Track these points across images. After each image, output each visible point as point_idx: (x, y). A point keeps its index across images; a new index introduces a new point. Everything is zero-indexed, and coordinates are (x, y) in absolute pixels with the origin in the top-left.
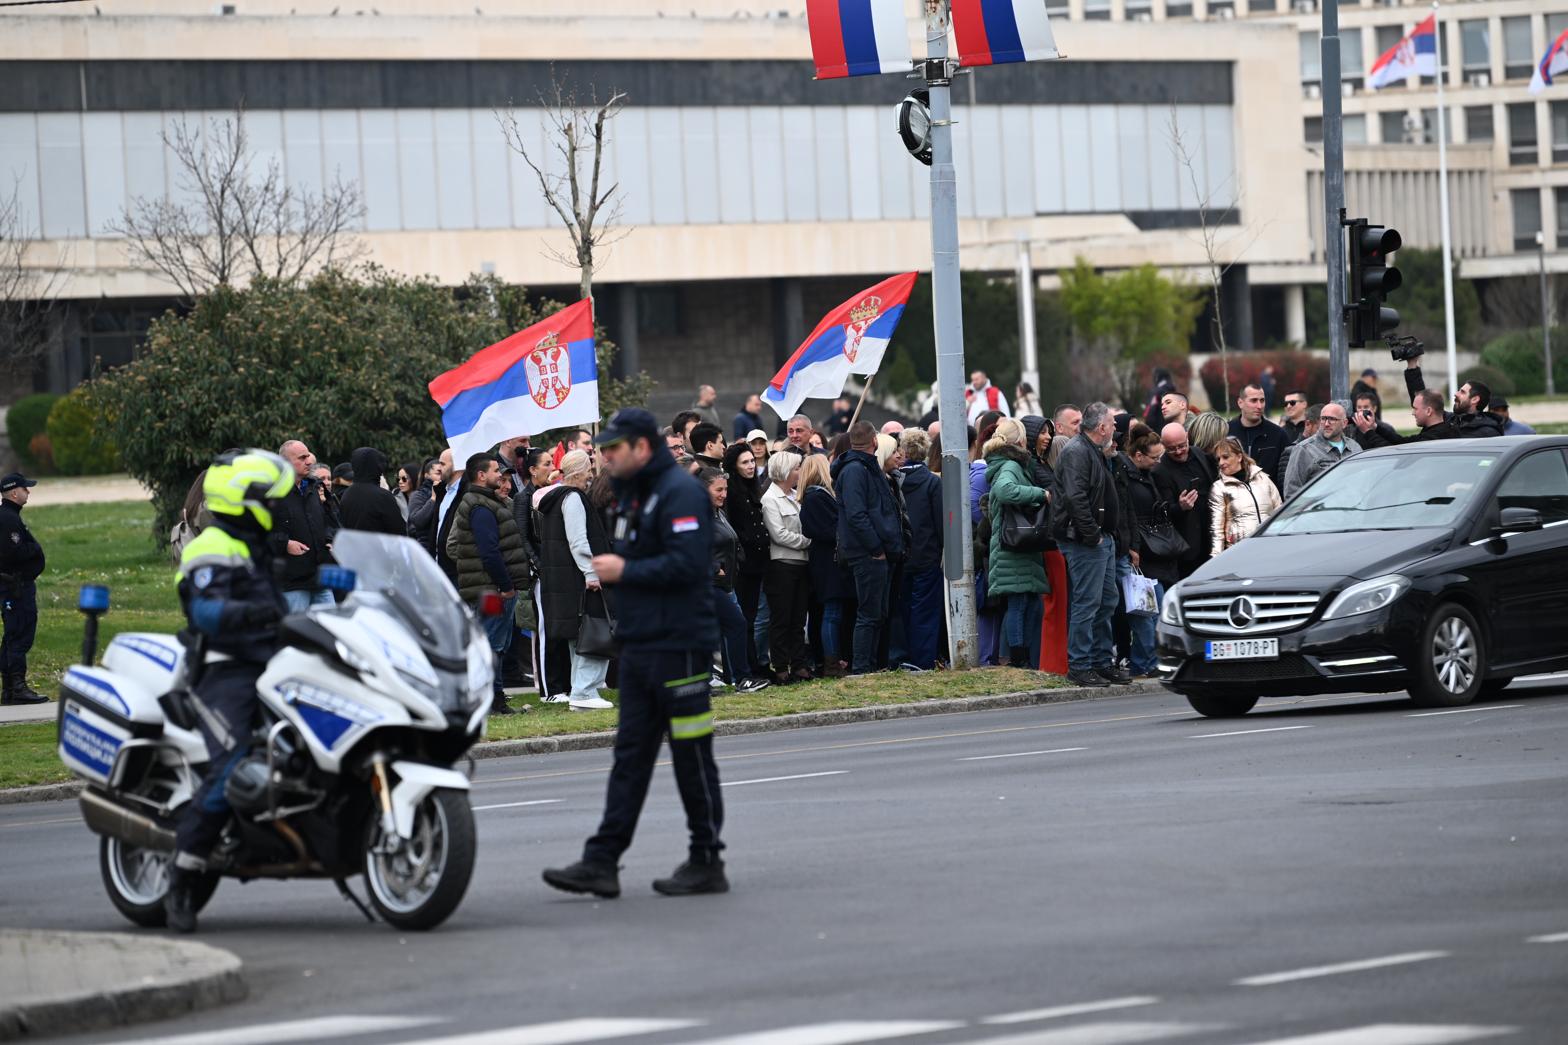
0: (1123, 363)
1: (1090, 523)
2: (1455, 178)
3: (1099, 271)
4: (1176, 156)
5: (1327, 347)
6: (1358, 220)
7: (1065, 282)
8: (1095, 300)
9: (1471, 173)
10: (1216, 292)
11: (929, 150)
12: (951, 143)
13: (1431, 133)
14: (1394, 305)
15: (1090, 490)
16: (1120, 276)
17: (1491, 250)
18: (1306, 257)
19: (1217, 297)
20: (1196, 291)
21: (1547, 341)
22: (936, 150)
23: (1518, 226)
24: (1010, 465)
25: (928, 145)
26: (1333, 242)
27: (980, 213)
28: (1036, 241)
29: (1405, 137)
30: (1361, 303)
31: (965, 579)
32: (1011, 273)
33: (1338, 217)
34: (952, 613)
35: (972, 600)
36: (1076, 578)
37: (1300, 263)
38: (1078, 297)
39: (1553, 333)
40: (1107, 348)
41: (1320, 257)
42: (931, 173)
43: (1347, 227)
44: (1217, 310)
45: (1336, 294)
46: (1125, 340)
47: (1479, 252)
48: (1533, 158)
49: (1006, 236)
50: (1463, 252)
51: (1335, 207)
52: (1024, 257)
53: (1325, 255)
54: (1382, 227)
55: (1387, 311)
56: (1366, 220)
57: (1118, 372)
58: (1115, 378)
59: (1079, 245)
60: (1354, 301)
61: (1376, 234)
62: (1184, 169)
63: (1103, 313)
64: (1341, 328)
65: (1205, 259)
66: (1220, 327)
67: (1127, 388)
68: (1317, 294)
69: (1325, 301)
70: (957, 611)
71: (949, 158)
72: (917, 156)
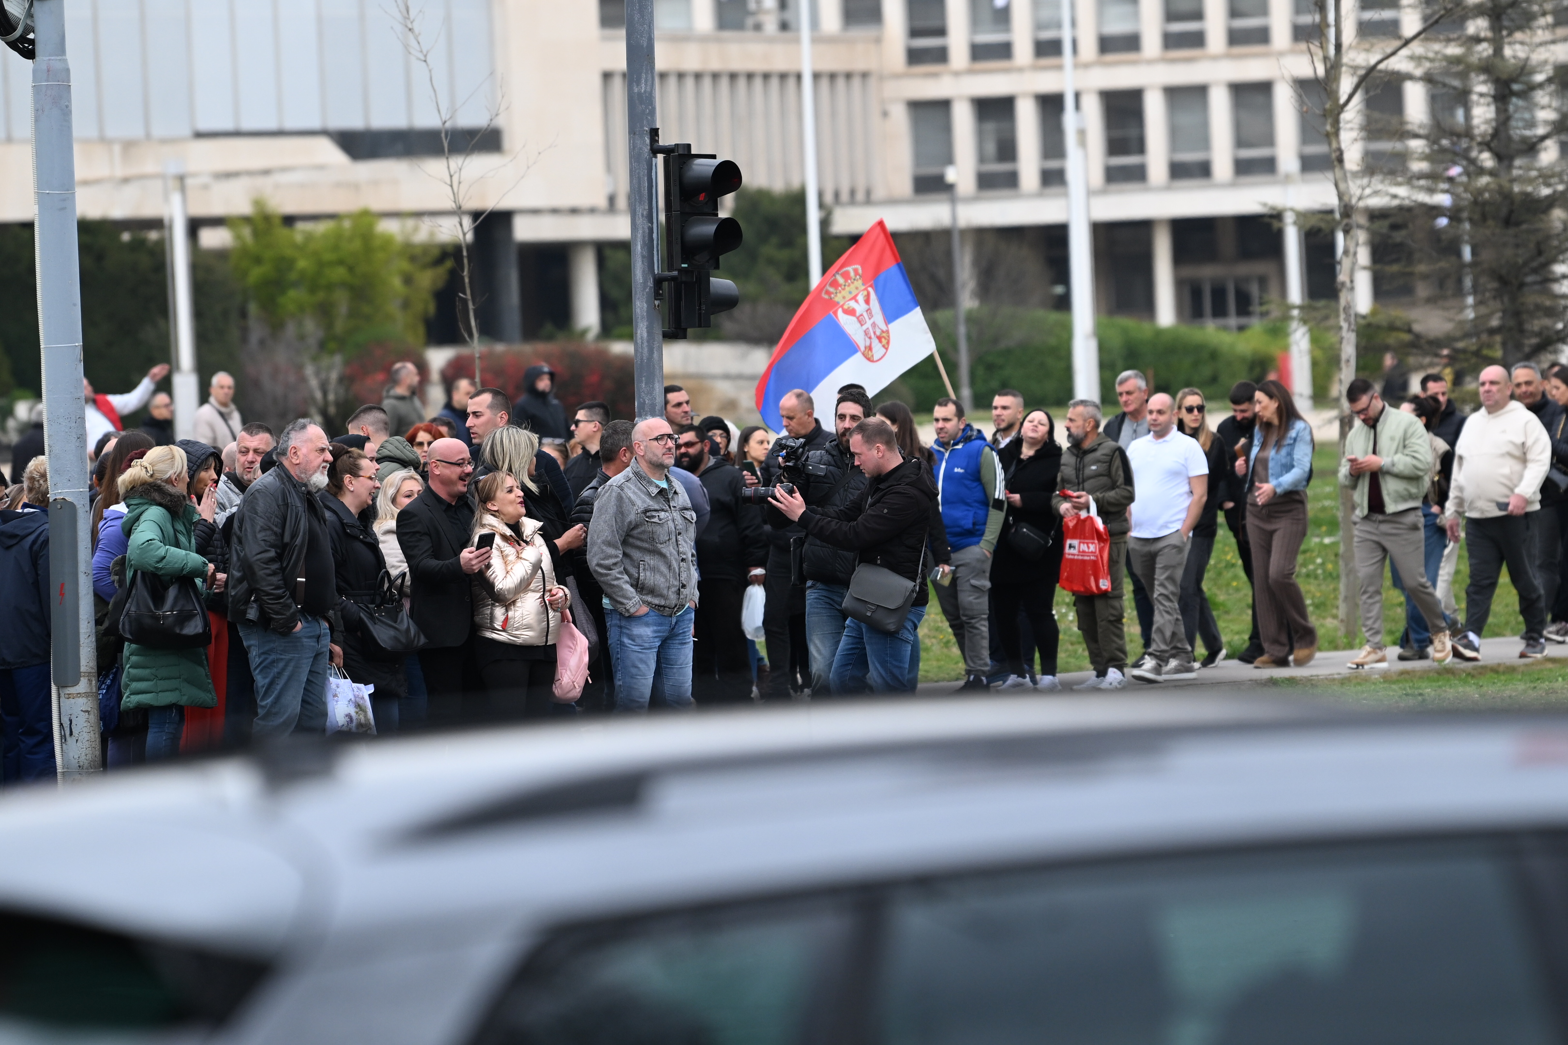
0: (325, 361)
1: (280, 597)
2: (825, 83)
3: (289, 220)
4: (406, 47)
5: (630, 337)
6: (677, 145)
7: (238, 237)
8: (284, 264)
9: (848, 76)
10: (465, 253)
11: (31, 36)
12: (63, 25)
13: (788, 15)
14: (733, 276)
15: (282, 550)
16: (321, 228)
17: (879, 193)
18: (601, 202)
19: (466, 261)
20: (436, 252)
21: (962, 330)
22: (41, 36)
23: (919, 156)
24: (154, 513)
25: (29, 29)
26: (639, 178)
27: (110, 133)
28: (194, 175)
29: (750, 21)
30: (682, 271)
31: (83, 686)
32: (157, 224)
33: (648, 141)
34: (63, 737)
35: (93, 718)
36: (260, 681)
37: (592, 211)
38: (258, 260)
39: (971, 319)
40: (302, 338)
41: (622, 202)
42: (35, 72)
43: (660, 157)
44: (467, 280)
45: (643, 257)
46: (329, 326)
47: (860, 196)
48: (941, 56)
49: (150, 167)
50: (837, 195)
51: (642, 127)
52: (176, 199)
53: (629, 198)
54: (713, 157)
55: (721, 283)
56: (689, 146)
57: (317, 373)
58: (314, 383)
59: (260, 181)
60: (670, 268)
61: (704, 167)
62: (418, 68)
63: (295, 285)
64: (651, 308)
65: (448, 204)
66: (471, 306)
67: (331, 397)
68: (615, 258)
69: (628, 268)
70: (71, 734)
71: (61, 49)
72: (13, 45)
